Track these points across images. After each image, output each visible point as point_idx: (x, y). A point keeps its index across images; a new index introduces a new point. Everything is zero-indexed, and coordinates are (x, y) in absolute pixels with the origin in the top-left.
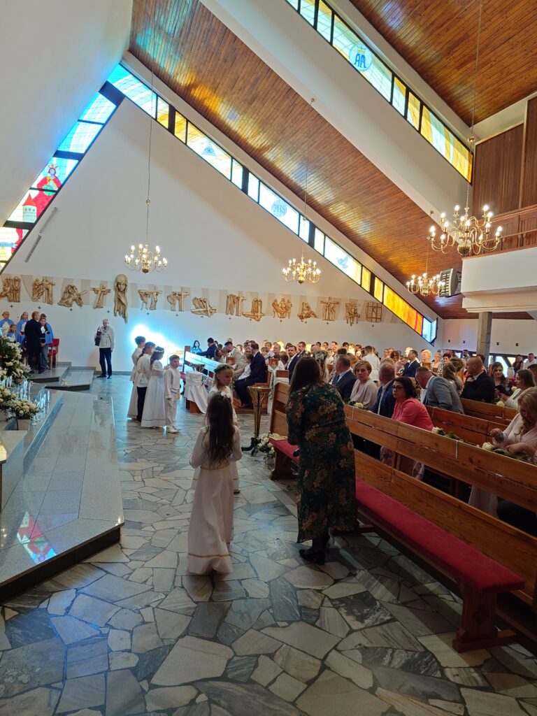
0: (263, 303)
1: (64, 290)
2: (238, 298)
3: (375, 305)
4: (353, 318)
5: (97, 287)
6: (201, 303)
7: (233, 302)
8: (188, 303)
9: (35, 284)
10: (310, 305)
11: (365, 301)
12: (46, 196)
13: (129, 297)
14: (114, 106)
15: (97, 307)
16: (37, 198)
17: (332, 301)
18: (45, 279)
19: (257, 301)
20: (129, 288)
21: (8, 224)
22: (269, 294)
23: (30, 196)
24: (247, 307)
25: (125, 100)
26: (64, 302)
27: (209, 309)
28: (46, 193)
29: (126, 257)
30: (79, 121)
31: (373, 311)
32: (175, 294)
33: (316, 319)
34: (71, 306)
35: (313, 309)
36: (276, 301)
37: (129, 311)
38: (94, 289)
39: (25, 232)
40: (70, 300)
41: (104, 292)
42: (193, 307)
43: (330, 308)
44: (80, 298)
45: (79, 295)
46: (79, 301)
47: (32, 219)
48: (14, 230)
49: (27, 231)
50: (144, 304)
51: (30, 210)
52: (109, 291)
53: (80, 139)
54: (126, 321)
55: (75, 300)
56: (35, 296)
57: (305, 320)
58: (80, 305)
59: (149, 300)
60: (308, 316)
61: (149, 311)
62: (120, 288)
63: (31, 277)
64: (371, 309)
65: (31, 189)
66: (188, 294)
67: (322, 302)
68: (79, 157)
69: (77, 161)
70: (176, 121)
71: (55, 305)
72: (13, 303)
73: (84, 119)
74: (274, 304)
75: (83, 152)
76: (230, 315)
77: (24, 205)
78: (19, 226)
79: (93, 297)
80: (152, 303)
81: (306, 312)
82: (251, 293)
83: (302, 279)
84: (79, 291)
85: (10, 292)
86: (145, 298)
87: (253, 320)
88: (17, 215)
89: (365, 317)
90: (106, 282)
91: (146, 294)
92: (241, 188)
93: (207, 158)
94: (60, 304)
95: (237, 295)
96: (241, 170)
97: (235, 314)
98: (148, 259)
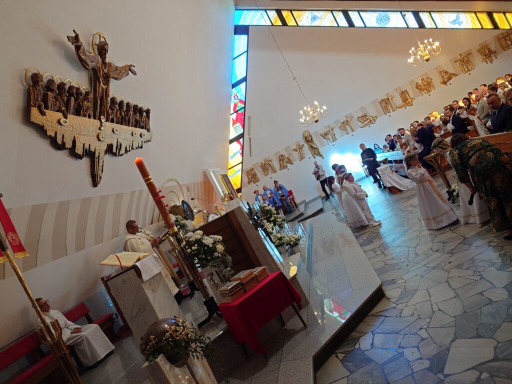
0: (408, 91)
1: (278, 160)
2: (388, 99)
3: (506, 34)
4: (490, 56)
5: (295, 147)
6: (364, 118)
7: (386, 104)
8: (356, 123)
9: (262, 166)
10: (446, 69)
11: (494, 37)
12: (241, 114)
13: (317, 142)
14: (246, 36)
15: (302, 159)
16: (237, 118)
17: (464, 55)
18: (266, 160)
19: (403, 92)
20: (313, 137)
21: (231, 142)
22: (410, 82)
23: (233, 119)
24: (398, 101)
25: (250, 28)
26: (283, 167)
27: (371, 119)
28: (240, 112)
29: (301, 120)
30: (233, 59)
31: (506, 40)
32: (343, 123)
33: (458, 77)
34: (287, 167)
35: (451, 71)
36: (417, 83)
37: (321, 150)
38: (294, 150)
39: (241, 140)
40: (285, 164)
41: (300, 148)
42: (360, 124)
43: (465, 62)
44: (289, 160)
45: (288, 158)
46: (290, 161)
47: (241, 131)
48: (235, 143)
49: (242, 139)
50: (328, 141)
51: (237, 126)
52: (303, 146)
53: (240, 69)
54: (323, 158)
55: (287, 162)
56: (266, 173)
57: (448, 83)
58: (292, 163)
59: (330, 136)
60: (450, 79)
61: (333, 143)
62: (308, 140)
63: (258, 163)
64: (503, 40)
65: (231, 114)
66: (352, 118)
67: (455, 62)
68: (245, 79)
69: (245, 83)
70: (284, 16)
71: (278, 171)
72: (257, 183)
73: (235, 56)
74: (417, 87)
75: (245, 75)
76: (388, 114)
77: (233, 126)
78: (237, 139)
79: (296, 155)
80: (332, 137)
81: (446, 77)
82: (395, 90)
83: (427, 57)
84: (287, 156)
85: (252, 178)
86: (326, 137)
87: (408, 107)
88: (233, 134)
89: (501, 49)
90: (299, 141)
91: (326, 134)
92: (348, 26)
93: (315, 24)
94: (281, 170)
95: (386, 98)
96: (341, 14)
97: (391, 111)
98: (314, 113)
